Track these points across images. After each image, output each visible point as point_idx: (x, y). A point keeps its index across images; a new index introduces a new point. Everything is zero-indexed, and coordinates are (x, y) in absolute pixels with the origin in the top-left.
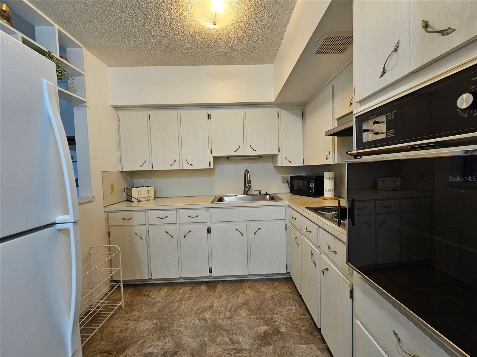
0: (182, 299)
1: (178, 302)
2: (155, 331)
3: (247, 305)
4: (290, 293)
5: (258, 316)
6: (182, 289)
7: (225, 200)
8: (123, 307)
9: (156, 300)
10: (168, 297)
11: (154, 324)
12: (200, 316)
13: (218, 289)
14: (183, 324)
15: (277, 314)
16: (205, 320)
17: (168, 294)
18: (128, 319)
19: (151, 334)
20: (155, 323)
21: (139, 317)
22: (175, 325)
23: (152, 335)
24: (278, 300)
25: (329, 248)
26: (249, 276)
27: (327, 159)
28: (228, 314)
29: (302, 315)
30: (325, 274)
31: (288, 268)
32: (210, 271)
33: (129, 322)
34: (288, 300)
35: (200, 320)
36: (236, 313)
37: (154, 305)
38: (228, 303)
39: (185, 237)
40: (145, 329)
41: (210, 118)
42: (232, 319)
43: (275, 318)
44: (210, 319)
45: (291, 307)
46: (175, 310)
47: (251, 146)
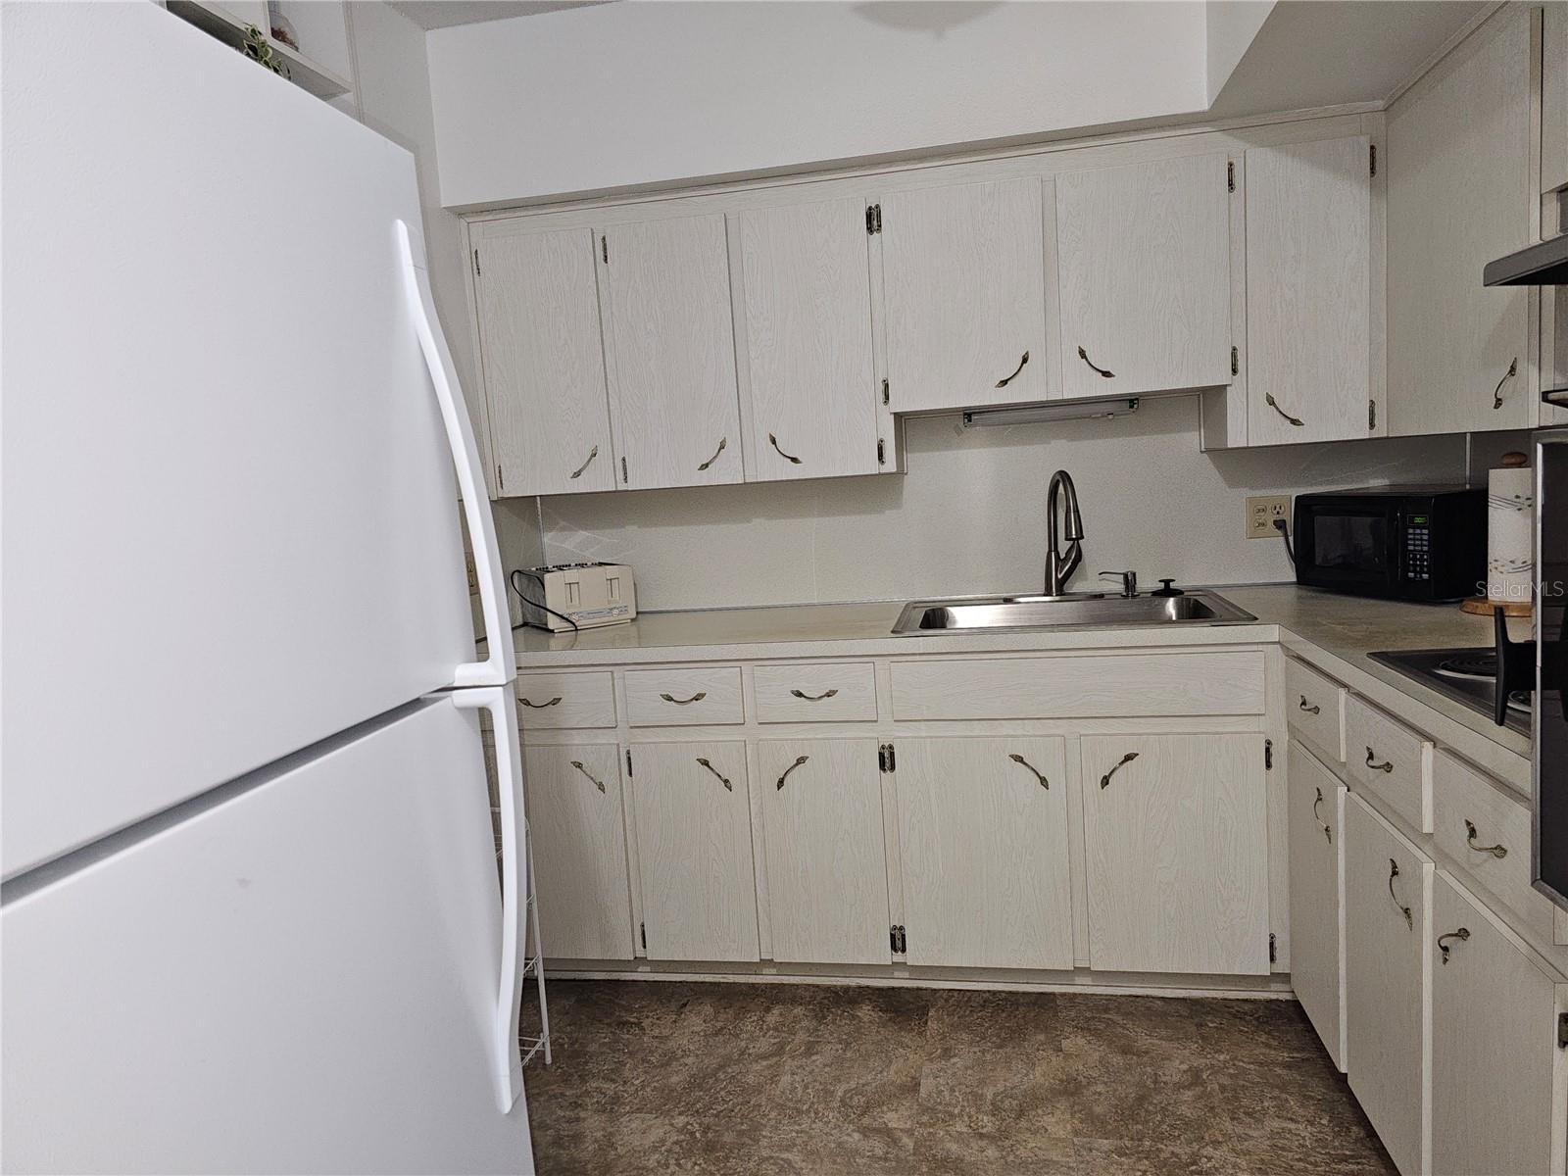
0: (779, 1050)
1: (765, 1057)
2: (688, 1153)
3: (1072, 1094)
4: (1288, 1066)
5: (1128, 1144)
6: (776, 1012)
7: (955, 622)
8: (549, 1060)
9: (671, 1044)
10: (721, 1038)
11: (680, 1131)
12: (866, 1121)
13: (932, 1025)
14: (798, 1141)
15: (1216, 1144)
16: (886, 1132)
17: (719, 1025)
18: (576, 1105)
19: (672, 1162)
20: (685, 1127)
21: (616, 1100)
22: (764, 1142)
23: (679, 1165)
24: (1223, 1088)
25: (1473, 833)
26: (1078, 980)
27: (1499, 403)
28: (988, 1124)
29: (1345, 1159)
30: (1452, 955)
31: (1277, 954)
32: (898, 941)
33: (582, 1114)
34: (1276, 1093)
35: (866, 1132)
36: (1023, 1123)
37: (668, 1064)
38: (982, 1082)
39: (781, 783)
40: (647, 1143)
41: (880, 226)
42: (1007, 1143)
43: (1210, 1159)
44: (910, 1132)
45: (1292, 1126)
46: (758, 1090)
47: (1082, 354)
